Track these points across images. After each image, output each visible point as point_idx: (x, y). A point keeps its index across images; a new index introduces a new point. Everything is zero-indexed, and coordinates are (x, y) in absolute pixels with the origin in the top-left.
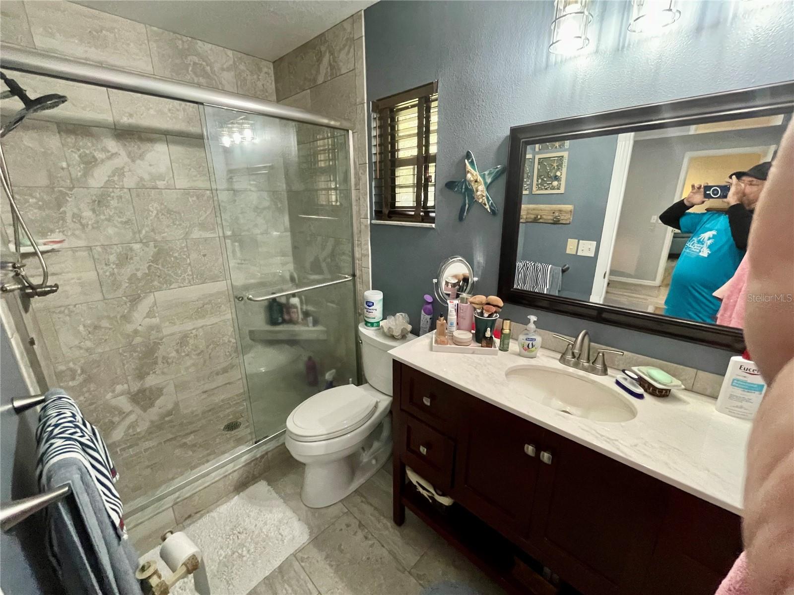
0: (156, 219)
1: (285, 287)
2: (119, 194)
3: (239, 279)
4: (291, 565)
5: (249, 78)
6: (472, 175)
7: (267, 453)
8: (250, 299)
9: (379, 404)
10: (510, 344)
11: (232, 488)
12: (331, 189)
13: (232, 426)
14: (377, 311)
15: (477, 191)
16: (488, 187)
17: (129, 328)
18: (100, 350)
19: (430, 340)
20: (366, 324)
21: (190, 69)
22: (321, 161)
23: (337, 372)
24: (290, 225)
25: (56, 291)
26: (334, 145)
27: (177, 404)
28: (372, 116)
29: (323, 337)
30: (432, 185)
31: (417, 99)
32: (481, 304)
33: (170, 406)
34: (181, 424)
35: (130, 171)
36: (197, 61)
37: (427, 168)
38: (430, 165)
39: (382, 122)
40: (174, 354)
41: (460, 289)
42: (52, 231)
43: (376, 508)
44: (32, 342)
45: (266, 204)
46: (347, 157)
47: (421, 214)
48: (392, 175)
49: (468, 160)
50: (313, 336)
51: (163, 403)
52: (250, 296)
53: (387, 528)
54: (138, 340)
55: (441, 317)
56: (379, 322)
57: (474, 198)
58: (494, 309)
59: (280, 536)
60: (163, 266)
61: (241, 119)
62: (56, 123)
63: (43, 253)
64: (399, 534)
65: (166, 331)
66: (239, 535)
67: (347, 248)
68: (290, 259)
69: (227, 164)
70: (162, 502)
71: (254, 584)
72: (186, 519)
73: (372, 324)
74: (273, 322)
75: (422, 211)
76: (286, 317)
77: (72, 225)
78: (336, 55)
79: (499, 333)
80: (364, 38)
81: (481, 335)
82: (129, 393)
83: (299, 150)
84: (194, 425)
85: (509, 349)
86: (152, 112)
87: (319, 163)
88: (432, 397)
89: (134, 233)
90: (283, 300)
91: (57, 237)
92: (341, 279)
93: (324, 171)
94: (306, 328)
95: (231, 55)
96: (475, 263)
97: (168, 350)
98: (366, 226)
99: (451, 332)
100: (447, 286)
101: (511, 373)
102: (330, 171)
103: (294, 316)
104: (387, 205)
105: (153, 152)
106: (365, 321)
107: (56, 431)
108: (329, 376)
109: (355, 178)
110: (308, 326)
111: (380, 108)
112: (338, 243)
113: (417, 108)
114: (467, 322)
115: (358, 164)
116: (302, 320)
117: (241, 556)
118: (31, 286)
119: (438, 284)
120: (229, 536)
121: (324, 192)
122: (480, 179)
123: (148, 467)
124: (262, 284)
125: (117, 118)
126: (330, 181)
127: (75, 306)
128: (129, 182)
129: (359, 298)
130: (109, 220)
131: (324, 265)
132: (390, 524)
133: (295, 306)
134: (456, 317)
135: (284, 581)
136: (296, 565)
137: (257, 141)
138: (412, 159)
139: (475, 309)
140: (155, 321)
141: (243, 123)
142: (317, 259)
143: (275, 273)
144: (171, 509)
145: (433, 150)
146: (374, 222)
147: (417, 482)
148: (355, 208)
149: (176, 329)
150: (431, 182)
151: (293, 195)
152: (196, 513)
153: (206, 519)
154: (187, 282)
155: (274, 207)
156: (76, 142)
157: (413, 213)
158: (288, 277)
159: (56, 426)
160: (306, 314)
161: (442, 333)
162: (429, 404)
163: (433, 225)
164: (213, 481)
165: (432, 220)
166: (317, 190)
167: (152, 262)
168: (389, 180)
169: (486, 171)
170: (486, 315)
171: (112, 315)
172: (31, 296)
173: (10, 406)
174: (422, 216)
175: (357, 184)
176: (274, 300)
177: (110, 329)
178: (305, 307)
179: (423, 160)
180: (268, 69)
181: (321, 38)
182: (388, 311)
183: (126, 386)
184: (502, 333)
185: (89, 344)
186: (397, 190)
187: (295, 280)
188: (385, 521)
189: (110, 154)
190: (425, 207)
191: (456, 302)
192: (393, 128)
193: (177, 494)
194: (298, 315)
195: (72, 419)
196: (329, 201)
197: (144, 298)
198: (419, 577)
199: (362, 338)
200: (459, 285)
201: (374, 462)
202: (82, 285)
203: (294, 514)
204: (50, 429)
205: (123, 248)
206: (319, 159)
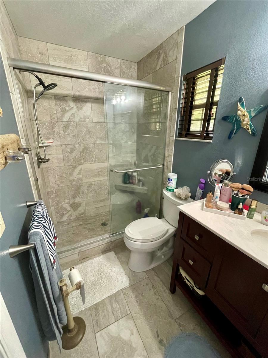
0: (84, 135)
1: (131, 167)
2: (73, 124)
3: (113, 162)
4: (120, 295)
5: (126, 71)
6: (242, 111)
7: (116, 240)
8: (116, 172)
9: (169, 230)
10: (255, 215)
11: (101, 251)
12: (157, 122)
13: (104, 224)
14: (173, 184)
15: (244, 121)
16: (252, 119)
17: (71, 178)
18: (62, 185)
19: (202, 204)
20: (167, 190)
21: (103, 69)
22: (154, 108)
23: (150, 210)
24: (137, 139)
25: (48, 161)
26: (161, 100)
27: (85, 210)
28: (183, 83)
29: (146, 192)
30: (213, 119)
31: (211, 70)
32: (238, 188)
33: (83, 211)
34: (86, 219)
35: (77, 115)
36: (105, 66)
37: (211, 109)
38: (213, 107)
39: (188, 86)
40: (86, 191)
41: (222, 178)
42: (50, 138)
43: (161, 280)
44: (37, 180)
45: (127, 129)
46: (167, 106)
47: (204, 135)
48: (190, 114)
49: (240, 103)
50: (141, 191)
51: (81, 209)
52: (116, 170)
53: (166, 293)
54: (74, 183)
55: (210, 192)
56: (174, 190)
57: (241, 126)
58: (247, 193)
59: (117, 279)
60: (85, 154)
61: (121, 91)
62: (54, 96)
63: (46, 146)
64: (171, 298)
65: (84, 181)
66: (101, 273)
67: (161, 151)
68: (135, 155)
69: (113, 111)
70: (75, 250)
71: (104, 297)
72: (83, 259)
73: (170, 190)
74: (125, 182)
75: (205, 133)
76: (131, 181)
77: (56, 136)
78: (167, 53)
79: (248, 207)
80: (183, 41)
81: (235, 206)
82: (70, 203)
83: (144, 104)
84: (91, 220)
85: (254, 218)
86: (87, 89)
87: (153, 110)
88: (200, 236)
89: (76, 140)
90: (130, 173)
91: (51, 140)
92: (157, 166)
93: (154, 113)
94: (139, 187)
95: (119, 62)
96: (236, 164)
97: (84, 189)
98: (173, 141)
99: (216, 202)
100: (216, 175)
101: (255, 233)
102: (158, 113)
103: (134, 181)
104: (185, 130)
105: (86, 107)
106: (167, 188)
107: (36, 218)
108: (146, 211)
109: (170, 116)
110: (139, 186)
111: (188, 78)
112: (157, 148)
113: (210, 75)
114: (227, 197)
115: (172, 109)
116: (137, 183)
117: (101, 282)
118: (41, 159)
119: (210, 174)
120: (97, 272)
121: (153, 124)
122: (246, 113)
123: (73, 234)
124: (122, 166)
125: (74, 93)
126: (157, 118)
127: (55, 167)
128: (77, 119)
129: (165, 176)
130: (68, 135)
131: (150, 159)
132: (168, 291)
133: (134, 176)
134: (220, 194)
135: (116, 301)
136: (122, 295)
137: (127, 101)
138: (203, 105)
139: (233, 191)
140: (81, 176)
141: (122, 93)
142: (147, 156)
143: (128, 161)
144: (78, 254)
145: (216, 99)
146: (177, 138)
147: (185, 276)
148: (168, 132)
149: (87, 180)
150: (213, 117)
151: (139, 125)
152: (86, 258)
153: (89, 262)
154: (93, 161)
155: (130, 131)
156: (60, 103)
157: (200, 134)
158: (133, 163)
159: (37, 216)
160: (139, 181)
161: (209, 201)
162: (198, 239)
163: (211, 141)
164: (94, 247)
165: (211, 138)
166: (150, 123)
167: (82, 152)
168: (188, 117)
169: (251, 109)
170: (240, 195)
171: (66, 172)
172: (40, 162)
173: (25, 204)
174: (205, 136)
175: (170, 119)
176: (126, 173)
177: (66, 177)
178: (139, 178)
179: (209, 105)
180: (135, 67)
181: (161, 46)
182: (179, 185)
183: (69, 201)
184: (250, 207)
185: (58, 182)
186: (192, 122)
187: (136, 165)
188: (165, 288)
189: (71, 108)
190: (207, 131)
191: (220, 185)
192: (194, 88)
193: (80, 249)
194: (136, 180)
195: (42, 214)
196: (155, 128)
197: (78, 166)
198: (180, 325)
199: (164, 196)
200: (223, 176)
201: (163, 257)
202: (58, 160)
203: (124, 271)
204: (34, 217)
205: (72, 146)
206: (153, 108)
